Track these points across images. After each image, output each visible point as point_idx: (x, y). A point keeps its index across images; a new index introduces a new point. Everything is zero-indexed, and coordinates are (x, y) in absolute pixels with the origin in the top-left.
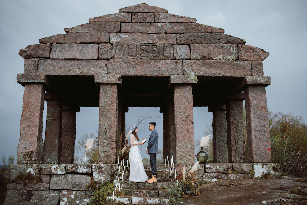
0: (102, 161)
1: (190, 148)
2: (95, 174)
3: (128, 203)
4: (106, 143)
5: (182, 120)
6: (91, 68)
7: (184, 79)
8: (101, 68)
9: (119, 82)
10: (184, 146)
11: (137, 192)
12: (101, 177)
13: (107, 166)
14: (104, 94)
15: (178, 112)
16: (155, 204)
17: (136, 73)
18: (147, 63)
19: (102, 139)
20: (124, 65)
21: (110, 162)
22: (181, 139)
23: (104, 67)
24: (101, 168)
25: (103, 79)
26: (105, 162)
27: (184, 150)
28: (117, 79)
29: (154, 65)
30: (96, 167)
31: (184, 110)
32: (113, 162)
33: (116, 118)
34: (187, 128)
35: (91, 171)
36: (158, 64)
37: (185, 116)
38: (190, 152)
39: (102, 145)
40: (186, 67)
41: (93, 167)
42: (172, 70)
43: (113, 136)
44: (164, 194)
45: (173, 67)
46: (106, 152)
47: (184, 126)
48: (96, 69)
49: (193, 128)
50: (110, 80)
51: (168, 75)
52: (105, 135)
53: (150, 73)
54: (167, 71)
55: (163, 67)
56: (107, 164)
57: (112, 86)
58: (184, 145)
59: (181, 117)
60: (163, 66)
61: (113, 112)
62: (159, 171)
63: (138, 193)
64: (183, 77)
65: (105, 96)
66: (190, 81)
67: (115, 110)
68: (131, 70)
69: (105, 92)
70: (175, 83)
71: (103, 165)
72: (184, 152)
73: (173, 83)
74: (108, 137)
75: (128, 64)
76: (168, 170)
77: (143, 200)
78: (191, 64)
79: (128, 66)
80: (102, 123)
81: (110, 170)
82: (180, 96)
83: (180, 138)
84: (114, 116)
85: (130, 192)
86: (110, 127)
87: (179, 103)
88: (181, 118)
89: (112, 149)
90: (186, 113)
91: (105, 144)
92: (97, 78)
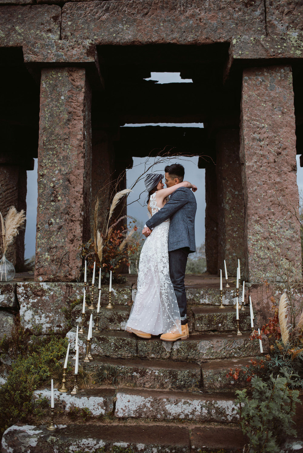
0: (45, 274)
1: (288, 239)
2: (25, 308)
3: (104, 412)
4: (57, 226)
5: (265, 161)
6: (17, 28)
7: (271, 48)
8: (42, 26)
9: (91, 60)
10: (270, 232)
11: (135, 374)
12: (41, 317)
13: (56, 289)
14: (51, 94)
15: (254, 139)
16: (190, 416)
17: (136, 35)
18: (166, 7)
19: (45, 214)
20: (105, 17)
21: (66, 276)
22: (261, 213)
23: (50, 24)
24: (40, 293)
25: (45, 53)
26: (52, 277)
27: (271, 243)
28: (85, 51)
29: (187, 14)
30: (29, 289)
31: (271, 134)
32: (73, 277)
33: (84, 157)
34: (279, 183)
35: (13, 300)
36: (197, 11)
37: (274, 149)
38: (288, 249)
39: (46, 231)
40: (274, 17)
41: (20, 290)
42: (237, 24)
43: (73, 205)
44: (220, 379)
45: (240, 16)
46: (55, 250)
47: (270, 177)
48: (30, 29)
49: (294, 184)
50: (66, 55)
51: (226, 39)
52: (53, 203)
53: (176, 35)
54: (223, 28)
55: (211, 18)
56: (58, 281)
57: (72, 71)
58: (270, 229)
59: (261, 152)
60: (212, 14)
61: (75, 142)
62: (202, 301)
63: (138, 375)
64: (268, 41)
65: (52, 100)
66: (288, 52)
67: (80, 137)
68: (123, 29)
69: (53, 90)
70: (244, 58)
71: (45, 286)
72: (272, 250)
73: (239, 57)
74: (62, 209)
75: (114, 13)
76: (228, 300)
77: (152, 406)
78: (289, 8)
79: (115, 18)
80: (45, 171)
81: (65, 298)
82: (258, 95)
83: (260, 210)
84: (76, 153)
85: (114, 373)
86: (67, 183)
87: (256, 115)
88: (262, 156)
89: (72, 241)
90: (277, 142)
91: (54, 228)
92: (30, 50)
